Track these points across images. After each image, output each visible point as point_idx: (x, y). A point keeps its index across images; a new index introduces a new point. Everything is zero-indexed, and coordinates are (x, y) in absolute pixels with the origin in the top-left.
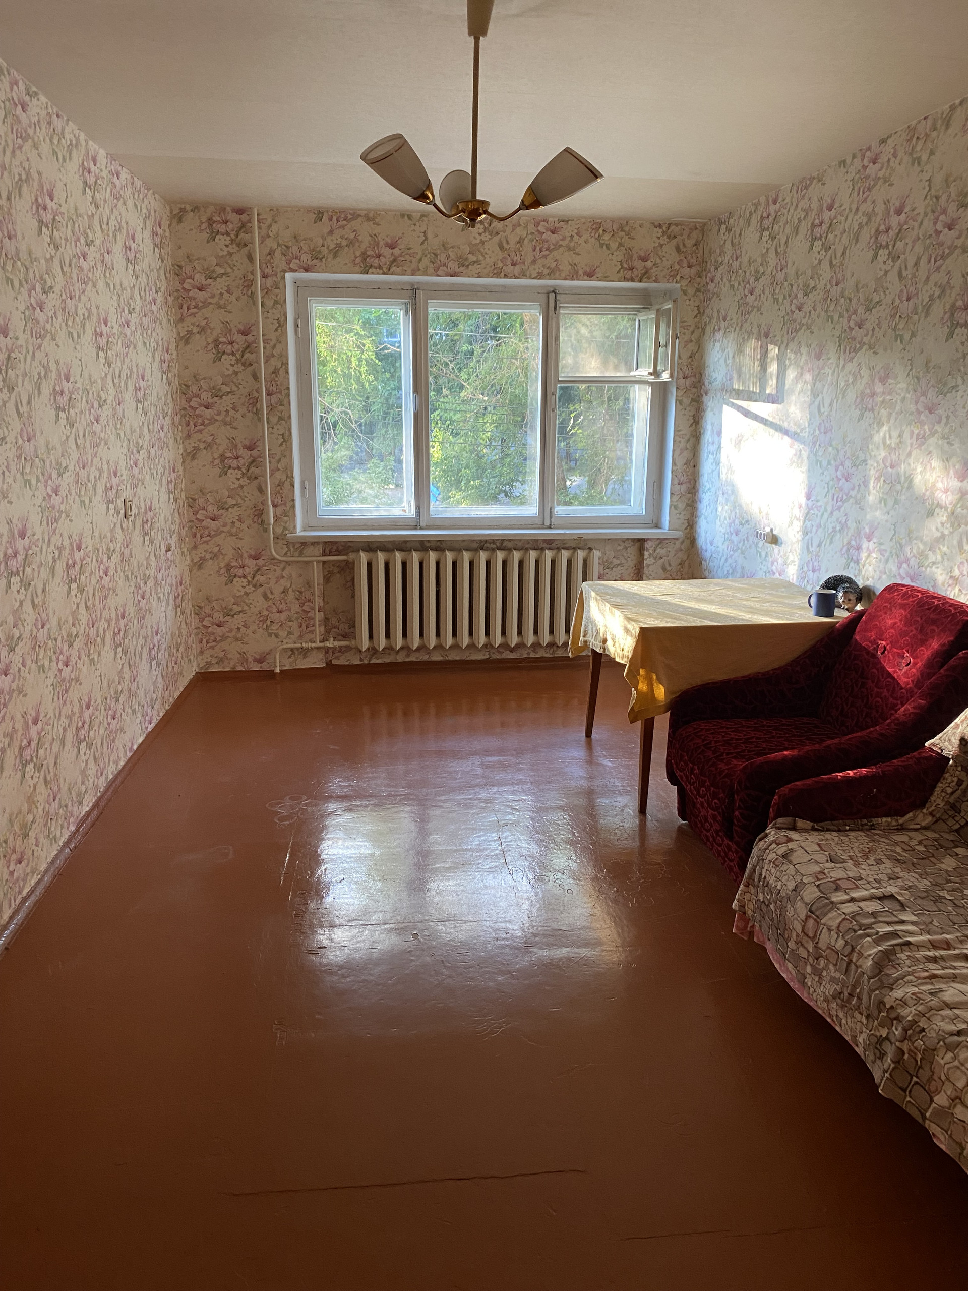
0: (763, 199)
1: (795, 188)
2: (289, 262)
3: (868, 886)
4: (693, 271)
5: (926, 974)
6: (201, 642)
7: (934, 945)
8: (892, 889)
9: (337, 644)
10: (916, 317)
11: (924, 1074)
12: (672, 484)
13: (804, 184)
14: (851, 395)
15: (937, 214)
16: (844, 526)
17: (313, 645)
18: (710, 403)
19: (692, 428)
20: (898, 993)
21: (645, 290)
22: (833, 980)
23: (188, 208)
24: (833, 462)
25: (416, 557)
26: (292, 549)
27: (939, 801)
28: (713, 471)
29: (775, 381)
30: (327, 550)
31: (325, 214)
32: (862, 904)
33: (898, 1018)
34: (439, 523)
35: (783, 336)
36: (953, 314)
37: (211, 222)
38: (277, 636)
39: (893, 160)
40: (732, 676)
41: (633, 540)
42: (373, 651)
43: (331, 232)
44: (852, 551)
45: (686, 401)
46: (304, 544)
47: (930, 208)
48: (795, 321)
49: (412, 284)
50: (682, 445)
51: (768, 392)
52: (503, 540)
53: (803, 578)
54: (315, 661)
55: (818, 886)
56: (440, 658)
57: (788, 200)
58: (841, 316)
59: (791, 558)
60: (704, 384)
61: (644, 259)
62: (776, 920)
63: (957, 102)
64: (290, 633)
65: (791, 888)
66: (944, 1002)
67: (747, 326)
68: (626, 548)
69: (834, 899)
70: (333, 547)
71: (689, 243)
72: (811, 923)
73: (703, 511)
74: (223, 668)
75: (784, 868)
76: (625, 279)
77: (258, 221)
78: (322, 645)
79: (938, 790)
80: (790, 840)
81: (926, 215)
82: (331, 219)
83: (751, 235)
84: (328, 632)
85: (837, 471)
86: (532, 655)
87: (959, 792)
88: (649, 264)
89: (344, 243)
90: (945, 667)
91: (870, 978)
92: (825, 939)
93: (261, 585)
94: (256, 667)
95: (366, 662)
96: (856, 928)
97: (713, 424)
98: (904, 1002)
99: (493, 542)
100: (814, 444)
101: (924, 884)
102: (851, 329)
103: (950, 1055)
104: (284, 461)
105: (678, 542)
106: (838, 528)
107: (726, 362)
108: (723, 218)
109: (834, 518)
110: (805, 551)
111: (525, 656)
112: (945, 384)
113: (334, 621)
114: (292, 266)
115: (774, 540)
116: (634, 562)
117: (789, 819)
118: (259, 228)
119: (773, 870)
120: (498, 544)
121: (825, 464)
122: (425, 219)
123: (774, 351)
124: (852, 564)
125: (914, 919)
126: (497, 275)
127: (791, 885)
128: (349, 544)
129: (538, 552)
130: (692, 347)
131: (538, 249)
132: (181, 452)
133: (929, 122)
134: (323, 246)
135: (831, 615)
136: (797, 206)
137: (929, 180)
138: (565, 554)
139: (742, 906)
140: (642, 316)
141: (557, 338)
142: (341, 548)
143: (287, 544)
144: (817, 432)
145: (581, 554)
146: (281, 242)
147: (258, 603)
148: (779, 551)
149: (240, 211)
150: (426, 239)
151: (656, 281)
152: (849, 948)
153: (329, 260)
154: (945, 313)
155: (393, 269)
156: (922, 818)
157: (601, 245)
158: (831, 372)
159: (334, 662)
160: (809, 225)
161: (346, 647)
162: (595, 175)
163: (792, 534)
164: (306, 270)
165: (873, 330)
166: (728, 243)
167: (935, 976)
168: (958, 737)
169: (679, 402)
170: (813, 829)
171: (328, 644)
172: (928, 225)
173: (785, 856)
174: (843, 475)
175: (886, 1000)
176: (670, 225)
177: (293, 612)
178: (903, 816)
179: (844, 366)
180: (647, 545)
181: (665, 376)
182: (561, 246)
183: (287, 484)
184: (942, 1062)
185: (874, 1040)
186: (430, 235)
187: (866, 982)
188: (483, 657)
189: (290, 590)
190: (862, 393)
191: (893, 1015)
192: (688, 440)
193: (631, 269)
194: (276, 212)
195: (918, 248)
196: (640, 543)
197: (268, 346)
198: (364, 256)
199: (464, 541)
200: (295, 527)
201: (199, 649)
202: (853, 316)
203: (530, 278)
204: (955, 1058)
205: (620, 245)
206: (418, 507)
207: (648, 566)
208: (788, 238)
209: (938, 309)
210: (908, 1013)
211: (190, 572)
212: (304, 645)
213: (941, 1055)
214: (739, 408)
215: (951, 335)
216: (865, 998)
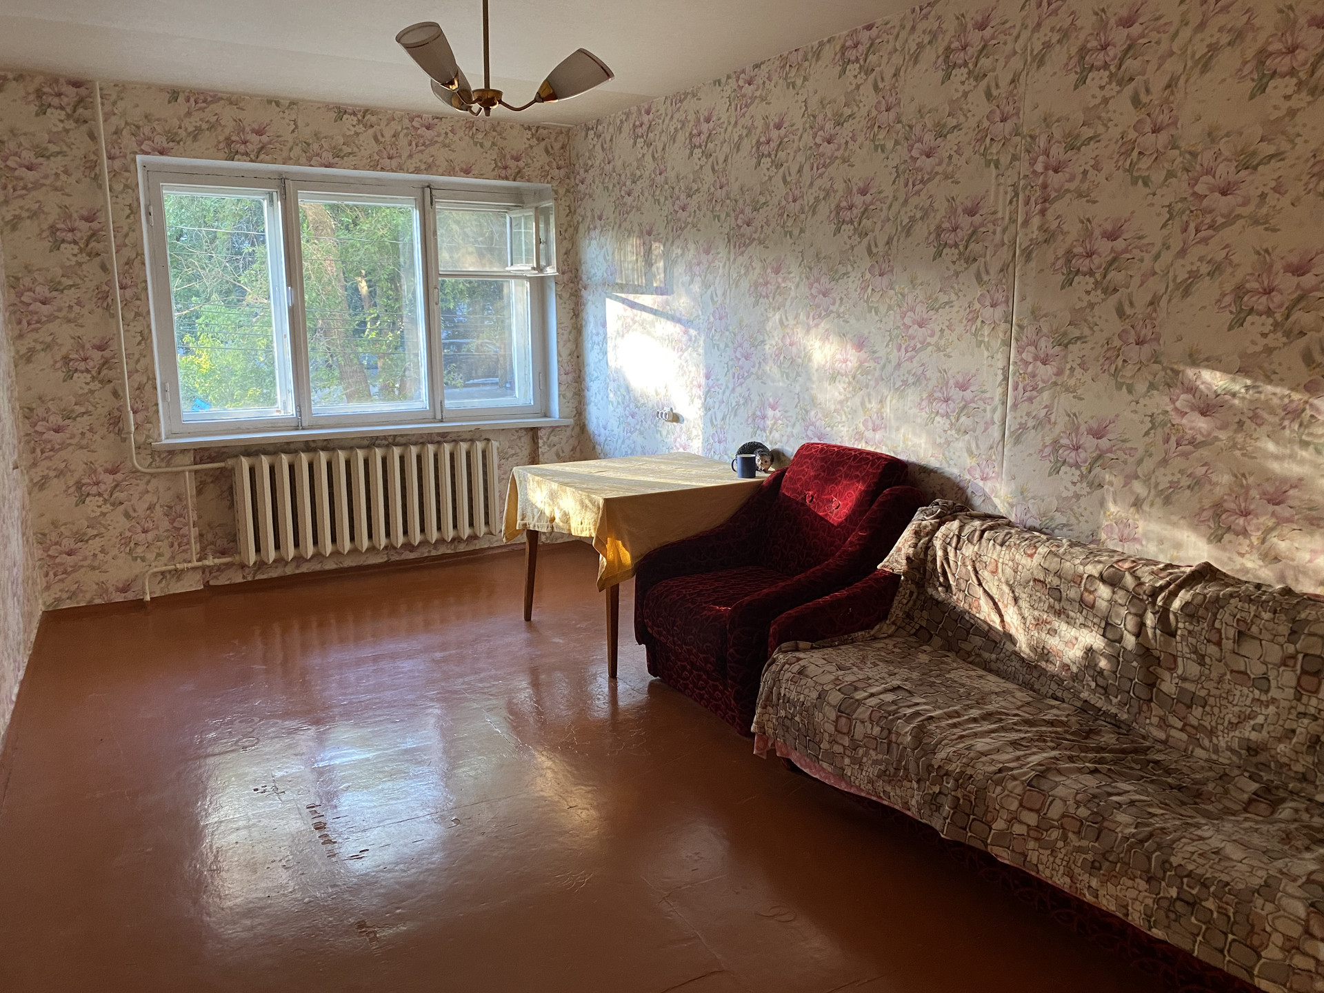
0: (634, 109)
1: (669, 101)
2: (140, 143)
3: (877, 683)
4: (563, 172)
5: (955, 737)
6: (47, 575)
7: (949, 715)
8: (896, 683)
9: (217, 561)
10: (803, 216)
11: (979, 811)
12: (559, 374)
13: (679, 98)
14: (745, 284)
15: (815, 130)
16: (747, 400)
17: (190, 565)
18: (589, 297)
19: (573, 321)
20: (941, 755)
21: (517, 188)
22: (875, 762)
23: (10, 76)
24: (730, 345)
25: (304, 458)
26: (158, 459)
27: (898, 612)
28: (600, 360)
29: (662, 275)
30: (198, 458)
31: (181, 94)
32: (881, 696)
33: (947, 774)
34: (321, 422)
35: (668, 233)
36: (838, 213)
37: (39, 93)
38: (143, 559)
39: (767, 82)
40: (683, 537)
41: (526, 429)
42: (261, 565)
43: (189, 114)
44: (758, 419)
45: (566, 295)
46: (172, 452)
47: (807, 125)
48: (679, 220)
49: (280, 174)
50: (566, 337)
51: (655, 285)
52: (395, 436)
53: (709, 450)
54: (192, 584)
55: (839, 690)
56: (334, 566)
57: (662, 111)
58: (728, 215)
59: (694, 433)
60: (581, 279)
61: (517, 159)
62: (803, 730)
63: (826, 39)
64: (159, 555)
65: (815, 697)
66: (979, 752)
67: (626, 225)
68: (520, 438)
69: (858, 697)
70: (204, 454)
71: (557, 146)
72: (843, 721)
73: (593, 399)
74: (78, 603)
75: (803, 682)
76: (500, 178)
77: (102, 98)
78: (200, 564)
79: (895, 603)
80: (799, 659)
81: (805, 130)
82: (188, 100)
83: (624, 140)
84: (203, 549)
85: (735, 352)
86: (434, 553)
87: (911, 602)
88: (521, 164)
89: (205, 126)
90: (876, 504)
91: (913, 750)
92: (859, 731)
93: (121, 503)
94: (119, 598)
95: (250, 579)
96: (886, 715)
97: (595, 317)
98: (949, 760)
99: (385, 438)
100: (710, 329)
101: (915, 675)
102: (740, 227)
103: (999, 789)
104: (142, 361)
105: (569, 430)
106: (742, 402)
107: (605, 258)
108: (590, 124)
109: (737, 394)
110: (709, 425)
111: (426, 555)
112: (837, 271)
113: (210, 537)
114: (143, 147)
115: (676, 418)
116: (528, 451)
117: (792, 643)
118: (103, 104)
119: (792, 687)
120: (390, 440)
121: (722, 346)
122: (295, 107)
123: (658, 248)
124: (759, 432)
125: (924, 700)
126: (374, 167)
127: (814, 695)
128: (225, 450)
129: (436, 445)
130: (566, 244)
131: (414, 143)
132: (12, 354)
133: (801, 53)
134: (180, 128)
135: (753, 476)
136: (672, 117)
137: (805, 101)
138: (464, 446)
139: (761, 727)
140: (516, 214)
141: (435, 233)
142: (213, 455)
143: (152, 455)
144: (712, 319)
145: (480, 445)
146: (129, 121)
147: (117, 522)
148: (681, 428)
149: (77, 84)
150: (296, 127)
151: (528, 181)
152: (885, 733)
153: (188, 143)
154: (831, 212)
155: (262, 156)
156: (886, 628)
157: (475, 144)
158: (721, 265)
159: (211, 583)
160: (687, 134)
161: (226, 564)
162: (608, 74)
163: (691, 411)
164: (161, 153)
165: (762, 227)
166: (598, 147)
167: (962, 737)
168: (903, 557)
169: (559, 296)
170: (812, 648)
171: (207, 562)
172: (807, 139)
173: (800, 672)
174: (743, 355)
175: (933, 762)
176: (538, 127)
177: (161, 530)
178: (872, 629)
179: (735, 260)
180: (540, 433)
181: (551, 271)
182: (437, 142)
183: (148, 387)
184: (994, 795)
185: (928, 798)
186: (300, 123)
187: (910, 754)
188: (381, 561)
189: (158, 507)
190: (756, 282)
191: (942, 772)
192: (570, 332)
193: (505, 168)
194: (122, 88)
195: (801, 158)
196: (534, 432)
197: (119, 235)
198: (228, 141)
199: (353, 439)
200: (160, 435)
201: (45, 584)
202: (741, 216)
203: (408, 172)
204: (1003, 790)
205: (494, 144)
206: (299, 406)
207: (543, 454)
208: (665, 146)
209: (824, 209)
210: (955, 767)
211: (30, 494)
212: (178, 566)
213: (992, 791)
214: (624, 301)
215: (838, 230)
216: (912, 766)
